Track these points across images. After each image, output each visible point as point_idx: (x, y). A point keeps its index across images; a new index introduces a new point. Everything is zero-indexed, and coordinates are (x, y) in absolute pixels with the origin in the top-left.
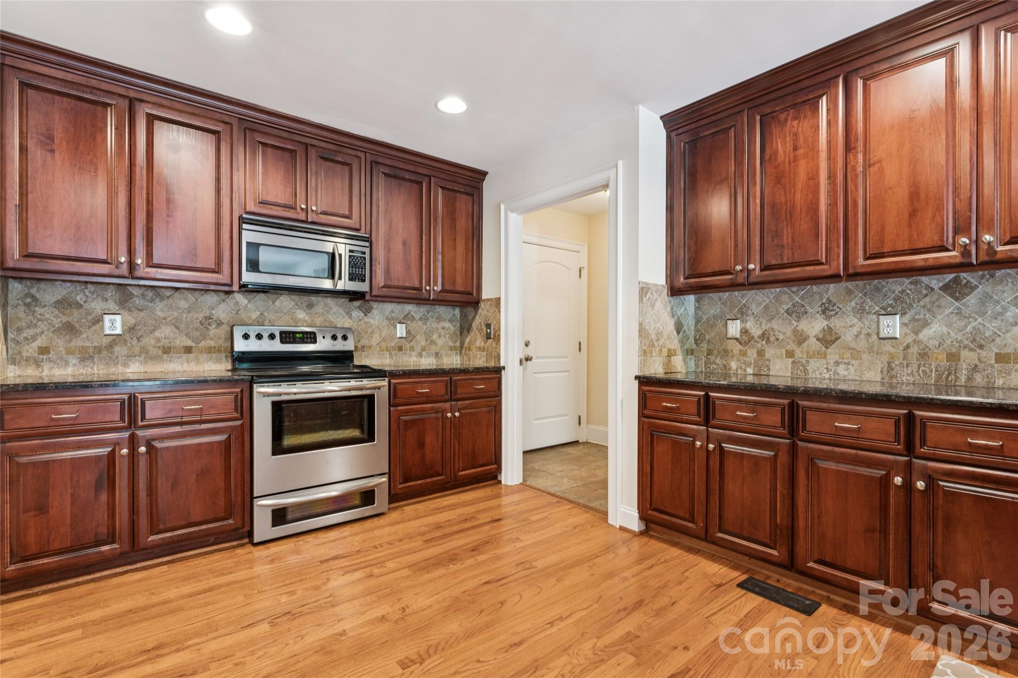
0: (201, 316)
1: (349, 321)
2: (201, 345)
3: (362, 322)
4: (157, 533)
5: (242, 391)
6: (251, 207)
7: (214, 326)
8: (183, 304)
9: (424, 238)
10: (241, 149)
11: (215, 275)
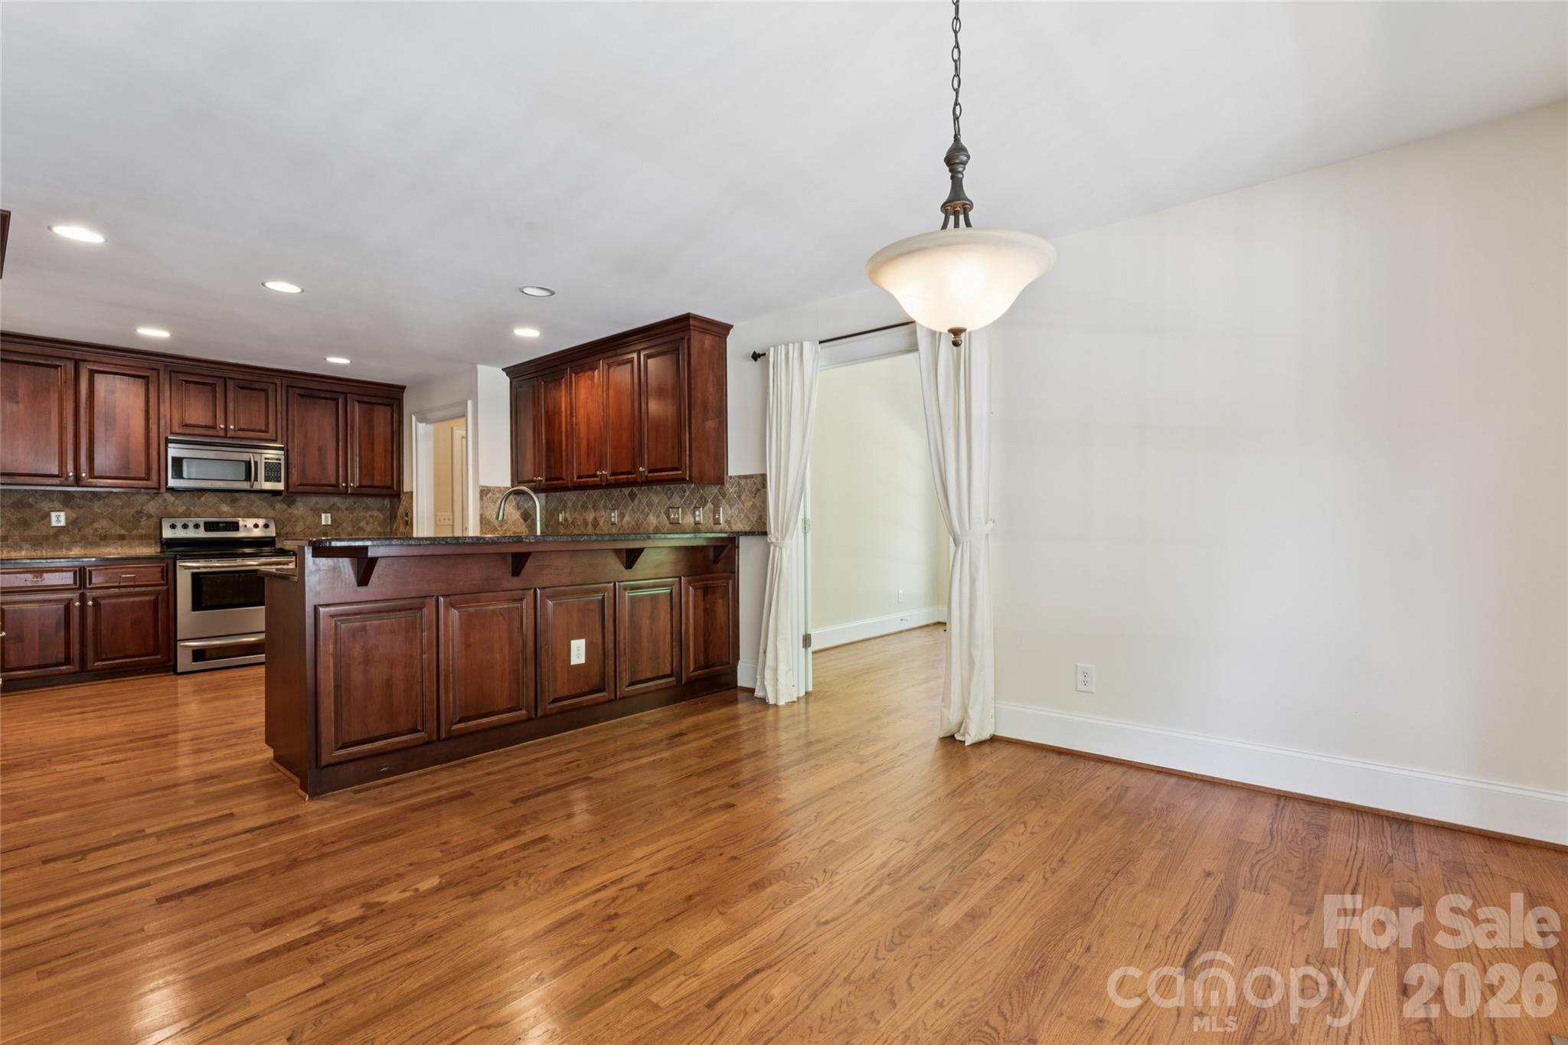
0: (133, 511)
1: (272, 512)
2: (133, 533)
3: (286, 512)
4: (102, 660)
5: (167, 565)
6: (176, 429)
7: (145, 518)
8: (118, 502)
9: (340, 443)
10: (167, 386)
11: (145, 482)
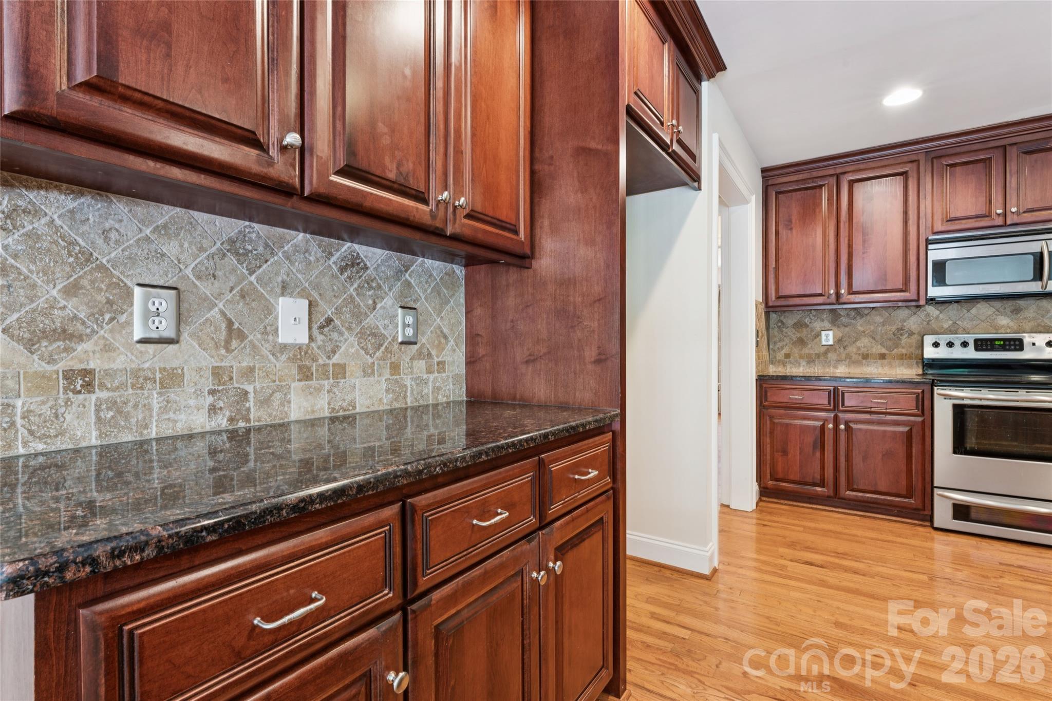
0: (894, 328)
2: (893, 352)
4: (853, 490)
5: (923, 392)
6: (939, 227)
7: (906, 335)
8: (879, 319)
11: (902, 294)
